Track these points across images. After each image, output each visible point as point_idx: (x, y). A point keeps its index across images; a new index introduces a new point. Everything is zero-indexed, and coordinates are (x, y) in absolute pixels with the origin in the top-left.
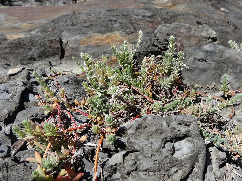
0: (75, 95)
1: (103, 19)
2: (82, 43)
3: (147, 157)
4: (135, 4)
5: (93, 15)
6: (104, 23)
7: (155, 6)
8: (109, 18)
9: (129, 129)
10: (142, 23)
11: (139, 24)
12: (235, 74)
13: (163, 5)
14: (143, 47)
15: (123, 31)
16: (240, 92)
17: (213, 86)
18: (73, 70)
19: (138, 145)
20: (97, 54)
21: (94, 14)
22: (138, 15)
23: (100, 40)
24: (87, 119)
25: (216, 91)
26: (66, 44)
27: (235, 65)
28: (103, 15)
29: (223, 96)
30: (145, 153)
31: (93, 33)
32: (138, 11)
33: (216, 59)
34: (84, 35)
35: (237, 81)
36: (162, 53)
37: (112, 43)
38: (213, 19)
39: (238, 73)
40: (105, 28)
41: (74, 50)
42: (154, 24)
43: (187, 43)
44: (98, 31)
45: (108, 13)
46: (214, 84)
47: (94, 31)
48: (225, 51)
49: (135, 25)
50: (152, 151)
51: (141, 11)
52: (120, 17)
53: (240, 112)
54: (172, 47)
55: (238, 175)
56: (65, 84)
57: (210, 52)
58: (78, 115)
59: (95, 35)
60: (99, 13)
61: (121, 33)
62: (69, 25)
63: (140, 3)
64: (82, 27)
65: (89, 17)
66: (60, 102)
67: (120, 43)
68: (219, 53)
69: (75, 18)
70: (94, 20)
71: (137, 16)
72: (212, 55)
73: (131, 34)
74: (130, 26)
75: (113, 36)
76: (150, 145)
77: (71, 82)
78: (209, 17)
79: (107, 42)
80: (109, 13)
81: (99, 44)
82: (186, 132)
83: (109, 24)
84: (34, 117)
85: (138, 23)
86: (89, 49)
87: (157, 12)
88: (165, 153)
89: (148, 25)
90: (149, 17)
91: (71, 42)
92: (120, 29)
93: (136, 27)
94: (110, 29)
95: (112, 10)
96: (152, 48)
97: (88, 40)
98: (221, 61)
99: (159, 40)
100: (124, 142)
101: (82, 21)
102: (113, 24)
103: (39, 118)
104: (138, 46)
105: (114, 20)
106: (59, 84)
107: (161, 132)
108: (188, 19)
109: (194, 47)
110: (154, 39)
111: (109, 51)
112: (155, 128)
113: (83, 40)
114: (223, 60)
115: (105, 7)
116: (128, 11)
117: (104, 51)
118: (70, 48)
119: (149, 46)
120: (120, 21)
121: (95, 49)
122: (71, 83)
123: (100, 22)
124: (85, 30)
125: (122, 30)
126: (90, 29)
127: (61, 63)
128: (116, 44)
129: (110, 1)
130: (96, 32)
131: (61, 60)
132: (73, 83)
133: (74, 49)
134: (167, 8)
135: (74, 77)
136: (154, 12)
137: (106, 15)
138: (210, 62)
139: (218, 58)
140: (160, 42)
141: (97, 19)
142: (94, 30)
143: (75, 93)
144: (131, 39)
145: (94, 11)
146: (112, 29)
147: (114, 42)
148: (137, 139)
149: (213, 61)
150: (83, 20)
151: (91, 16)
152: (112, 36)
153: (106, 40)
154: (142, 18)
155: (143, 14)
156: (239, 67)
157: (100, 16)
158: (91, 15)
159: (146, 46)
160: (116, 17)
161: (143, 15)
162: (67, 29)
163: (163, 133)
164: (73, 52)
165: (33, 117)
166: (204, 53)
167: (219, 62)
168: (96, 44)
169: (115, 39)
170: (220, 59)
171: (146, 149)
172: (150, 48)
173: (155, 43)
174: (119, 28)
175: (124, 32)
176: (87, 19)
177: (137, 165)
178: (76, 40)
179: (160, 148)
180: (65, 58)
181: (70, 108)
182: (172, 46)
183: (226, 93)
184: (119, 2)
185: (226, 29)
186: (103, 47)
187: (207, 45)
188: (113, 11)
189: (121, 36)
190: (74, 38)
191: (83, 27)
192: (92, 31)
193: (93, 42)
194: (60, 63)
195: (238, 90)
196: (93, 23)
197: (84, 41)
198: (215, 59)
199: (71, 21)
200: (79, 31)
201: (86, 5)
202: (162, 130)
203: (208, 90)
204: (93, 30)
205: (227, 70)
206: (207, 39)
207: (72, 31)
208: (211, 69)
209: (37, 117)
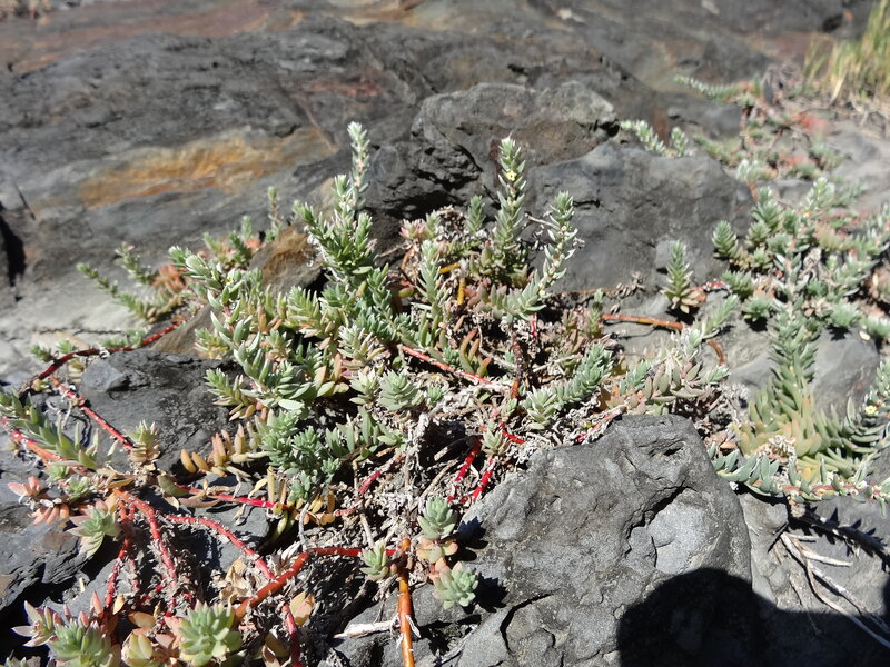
0: (172, 432)
1: (160, 86)
2: (92, 196)
3: (589, 606)
4: (266, 15)
5: (115, 73)
6: (168, 102)
7: (347, 19)
8: (188, 78)
9: (499, 523)
10: (319, 88)
11: (311, 94)
12: (689, 234)
13: (371, 11)
14: (380, 187)
15: (255, 127)
16: (715, 287)
17: (635, 282)
18: (82, 317)
19: (549, 573)
20: (175, 234)
21: (117, 67)
22: (294, 56)
23: (169, 172)
24: (268, 521)
25: (645, 298)
26: (19, 210)
27: (683, 204)
28: (158, 71)
29: (676, 313)
30: (579, 594)
31: (130, 148)
32: (292, 43)
33: (629, 193)
34: (94, 161)
35: (700, 254)
36: (450, 199)
37: (225, 179)
38: (555, 52)
39: (697, 227)
40: (181, 122)
41: (65, 232)
42: (363, 88)
43: (533, 151)
44: (150, 138)
45: (178, 60)
46: (637, 276)
47: (134, 139)
48: (649, 162)
49: (296, 96)
50: (598, 579)
51: (304, 41)
52: (230, 73)
53: (737, 353)
54: (516, 178)
55: (822, 558)
56: (116, 394)
57: (606, 174)
58: (224, 513)
59: (145, 157)
60: (138, 60)
61: (249, 136)
62: (10, 126)
63: (286, 8)
64: (74, 126)
65: (97, 82)
66: (132, 484)
67: (255, 174)
68: (632, 171)
69: (32, 92)
70: (123, 92)
71: (292, 59)
72: (615, 180)
73: (291, 132)
74: (277, 103)
75: (219, 149)
76: (587, 560)
77: (139, 383)
78: (541, 47)
79: (203, 179)
80: (182, 58)
81: (169, 192)
82: (679, 476)
83: (190, 103)
84: (27, 582)
85: (307, 87)
86: (131, 216)
87: (363, 39)
88: (639, 571)
89: (345, 93)
90: (340, 61)
91: (42, 201)
92: (241, 120)
93: (300, 103)
94: (200, 125)
95: (190, 46)
96: (414, 184)
97: (116, 179)
98: (643, 197)
99: (435, 154)
100: (497, 580)
101: (67, 103)
102: (209, 103)
103: (55, 580)
104: (358, 184)
105: (208, 85)
106: (87, 404)
107: (611, 502)
108: (480, 59)
109: (556, 163)
110: (418, 152)
111: (221, 211)
112: (590, 493)
113: (94, 182)
114: (650, 193)
115: (156, 37)
116: (256, 45)
117: (202, 217)
118: (46, 227)
119: (402, 180)
120: (233, 85)
121: (158, 213)
122: (141, 386)
123: (151, 97)
124: (93, 140)
125: (251, 123)
126: (116, 133)
127: (18, 299)
128: (238, 180)
129: (157, 6)
130: (145, 143)
131: (12, 284)
132: (148, 384)
133: (65, 228)
134: (390, 21)
135: (149, 359)
136: (351, 41)
137: (169, 67)
138: (613, 206)
139: (632, 190)
140: (441, 161)
141: (133, 87)
142: (133, 134)
143: (168, 423)
144: (295, 154)
145: (112, 56)
146: (207, 122)
147: (230, 174)
148: (539, 552)
149: (621, 200)
150: (70, 96)
151: (106, 77)
152: (216, 150)
153: (192, 170)
154: (313, 67)
155: (312, 51)
156: (695, 210)
157: (146, 75)
158: (104, 71)
159: (393, 181)
160: (214, 71)
161: (314, 54)
162: (5, 146)
163: (617, 502)
164: (63, 241)
165: (23, 585)
166: (590, 178)
167: (638, 202)
168: (154, 190)
169: (232, 160)
170: (640, 192)
171: (577, 578)
172: (407, 185)
173: (423, 166)
174: (237, 115)
175: (261, 131)
176: (87, 90)
177: (563, 646)
178: (62, 188)
179: (618, 561)
180: (29, 270)
181: (187, 496)
182: (514, 175)
183: (683, 301)
184: (194, 6)
185: (601, 81)
186: (190, 200)
187: (595, 150)
188: (193, 50)
189: (254, 148)
190: (49, 180)
191: (78, 126)
192: (127, 139)
193: (142, 185)
194: (12, 298)
195: (709, 284)
196: (123, 108)
197: (100, 186)
198: (625, 195)
199: (16, 109)
200: (67, 145)
201: (51, 30)
202: (612, 495)
203: (623, 298)
204: (128, 134)
205: (666, 222)
206: (591, 131)
207: (32, 149)
208: (617, 229)
209: (45, 580)
